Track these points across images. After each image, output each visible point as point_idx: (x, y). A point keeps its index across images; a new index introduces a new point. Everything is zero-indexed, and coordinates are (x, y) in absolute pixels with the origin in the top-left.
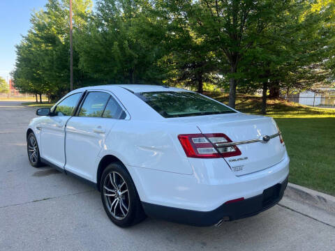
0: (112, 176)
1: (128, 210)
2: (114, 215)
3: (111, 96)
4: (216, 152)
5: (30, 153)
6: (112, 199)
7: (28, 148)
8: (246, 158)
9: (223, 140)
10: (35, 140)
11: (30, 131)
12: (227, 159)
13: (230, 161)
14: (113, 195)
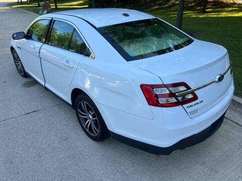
0: (84, 104)
1: (98, 132)
2: (88, 130)
3: (75, 29)
4: (175, 101)
5: (17, 66)
6: (86, 120)
7: (15, 62)
8: (202, 101)
9: (182, 88)
10: (18, 57)
11: (12, 49)
12: (185, 106)
13: (188, 107)
14: (86, 117)
